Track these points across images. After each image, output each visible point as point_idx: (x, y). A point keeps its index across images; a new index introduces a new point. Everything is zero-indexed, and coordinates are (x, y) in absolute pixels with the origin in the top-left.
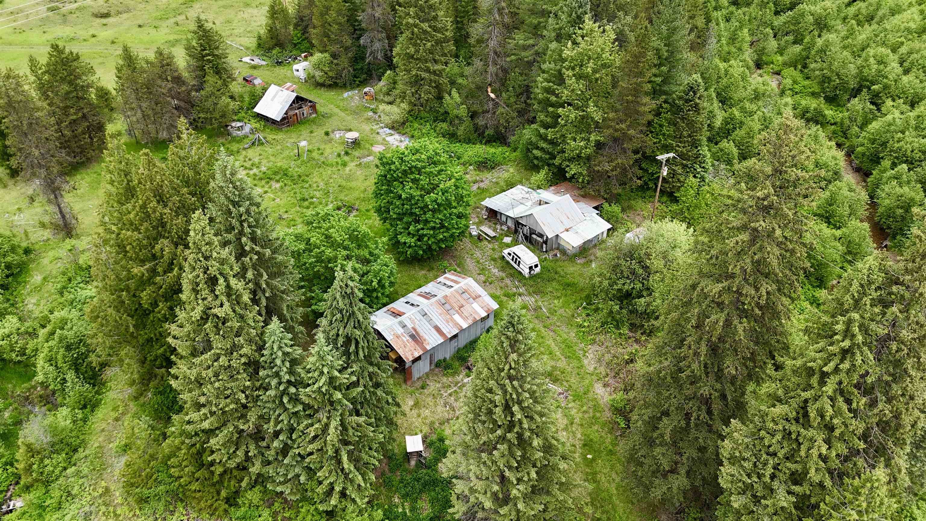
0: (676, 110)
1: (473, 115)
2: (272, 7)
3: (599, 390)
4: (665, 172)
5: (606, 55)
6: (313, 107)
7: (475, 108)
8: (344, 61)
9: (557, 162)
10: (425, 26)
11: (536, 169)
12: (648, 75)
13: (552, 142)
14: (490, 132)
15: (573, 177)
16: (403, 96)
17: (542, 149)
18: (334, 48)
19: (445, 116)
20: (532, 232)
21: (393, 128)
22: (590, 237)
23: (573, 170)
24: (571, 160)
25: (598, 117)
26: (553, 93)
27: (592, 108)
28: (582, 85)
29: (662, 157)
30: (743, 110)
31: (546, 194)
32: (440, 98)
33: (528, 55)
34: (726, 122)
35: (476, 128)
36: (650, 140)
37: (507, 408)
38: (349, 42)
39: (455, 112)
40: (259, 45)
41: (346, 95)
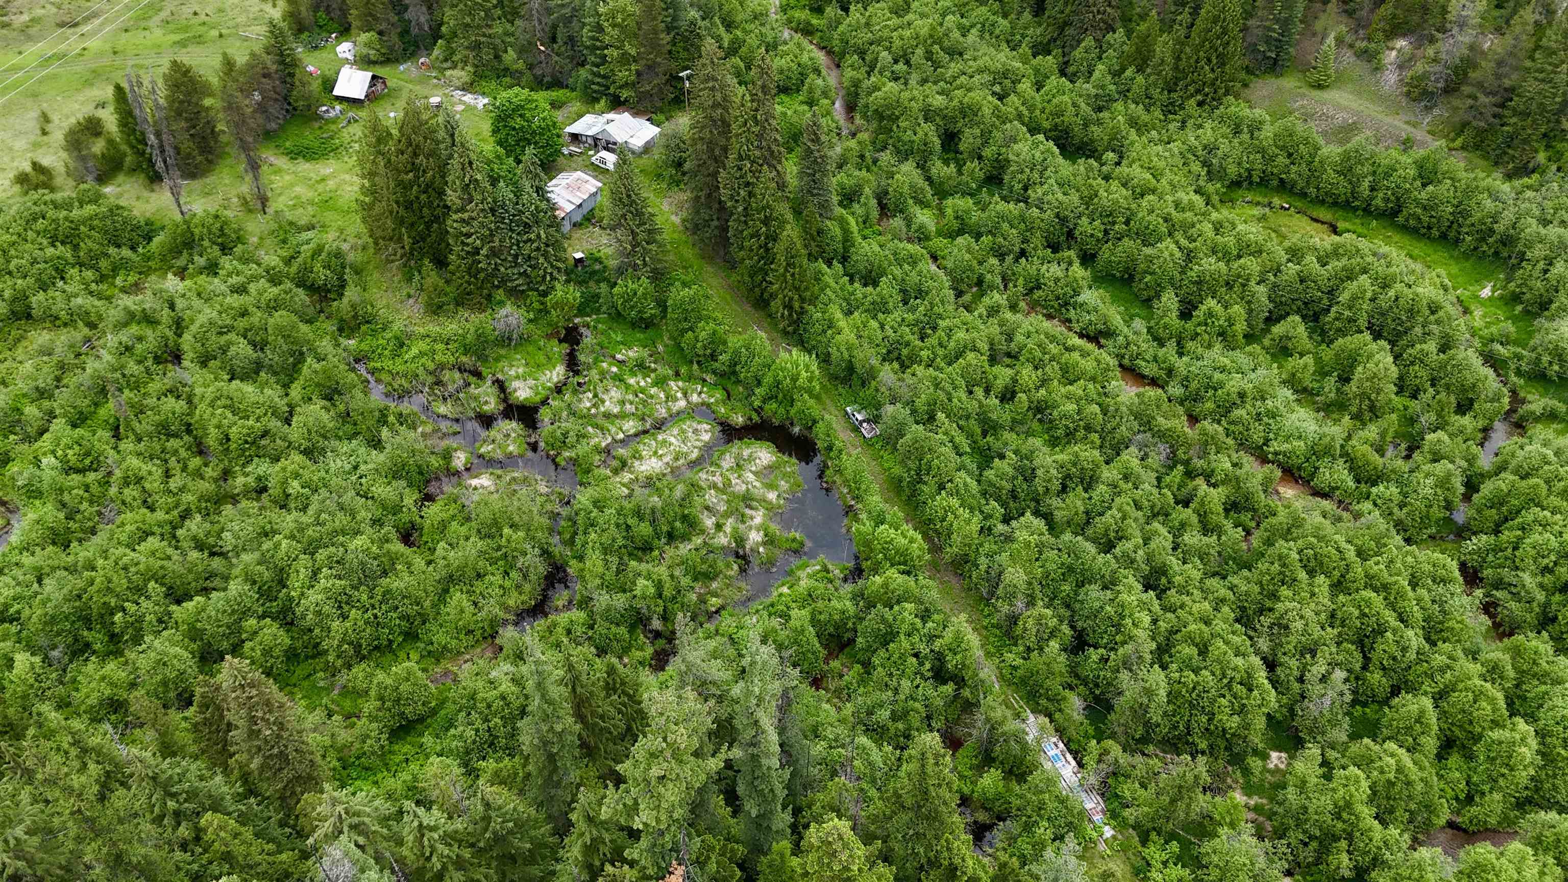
0: (686, 39)
1: (531, 67)
3: (673, 218)
4: (687, 84)
5: (629, 8)
6: (384, 82)
7: (530, 61)
8: (392, 37)
9: (612, 90)
11: (597, 100)
12: (660, 18)
13: (604, 77)
14: (547, 79)
15: (626, 100)
16: (465, 61)
17: (598, 84)
18: (380, 26)
19: (506, 71)
20: (608, 143)
21: (463, 89)
22: (648, 138)
23: (625, 94)
24: (621, 87)
25: (633, 52)
26: (598, 39)
27: (627, 47)
28: (616, 32)
29: (683, 74)
30: (744, 31)
31: (612, 116)
32: (497, 57)
33: (567, 11)
34: (732, 42)
35: (536, 78)
36: (673, 65)
37: (629, 196)
39: (515, 67)
41: (401, 68)
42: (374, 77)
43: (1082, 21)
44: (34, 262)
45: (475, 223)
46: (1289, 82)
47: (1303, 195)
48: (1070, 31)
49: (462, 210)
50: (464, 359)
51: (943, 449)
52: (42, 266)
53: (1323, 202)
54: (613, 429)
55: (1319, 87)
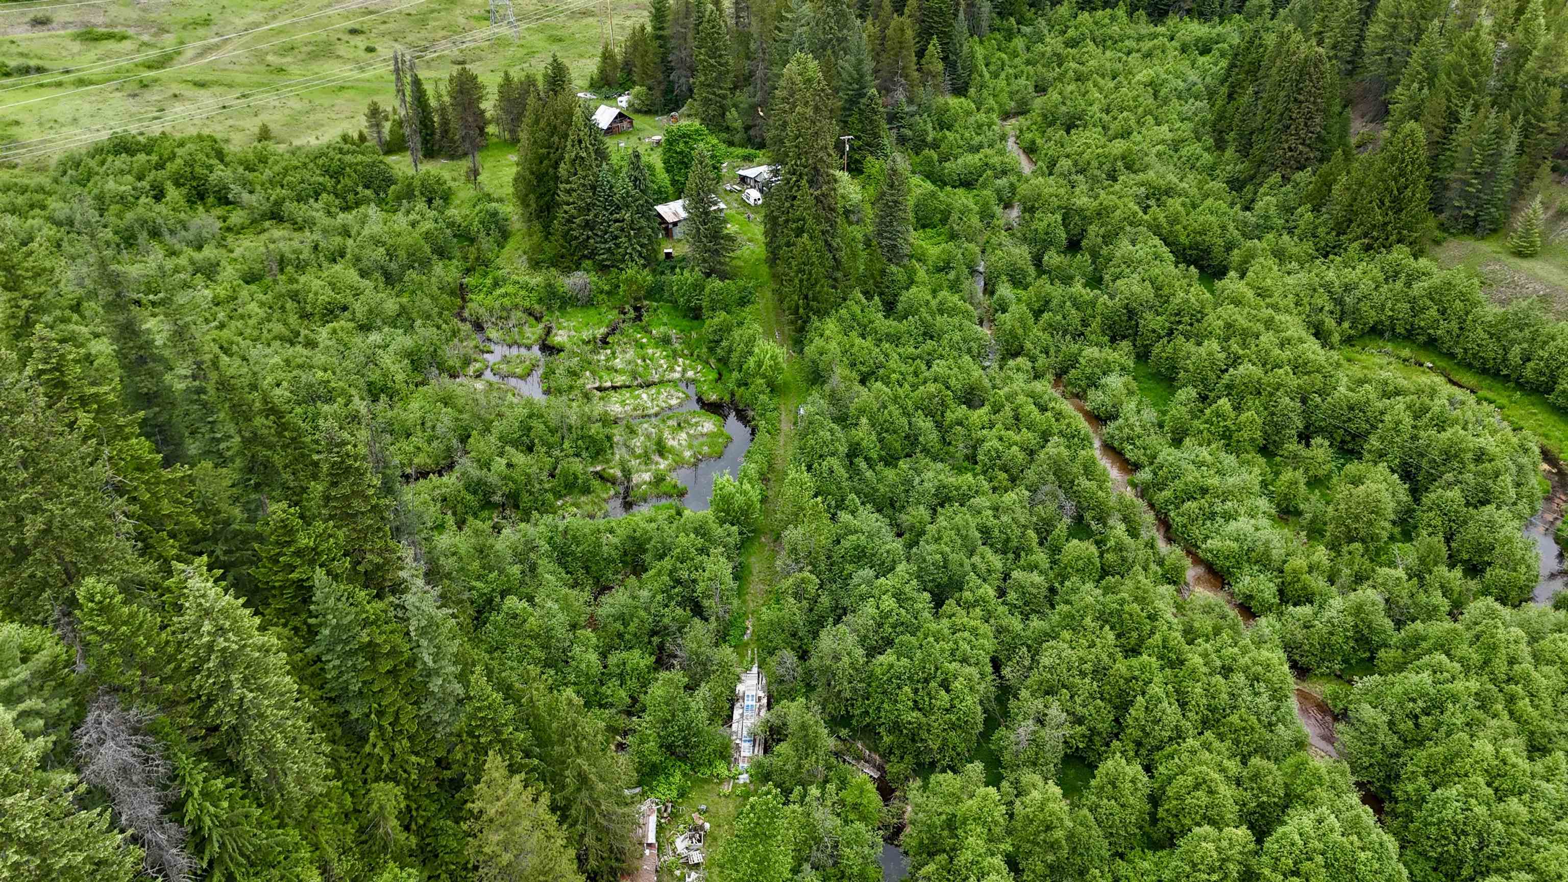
1: (747, 128)
2: (604, 54)
4: (846, 148)
6: (631, 123)
8: (657, 93)
10: (712, 61)
14: (756, 139)
18: (649, 82)
19: (726, 128)
29: (844, 138)
32: (723, 115)
35: (748, 136)
38: (661, 76)
39: (734, 125)
40: (591, 85)
42: (620, 114)
44: (303, 182)
46: (1487, 247)
48: (1264, 168)
50: (537, 306)
52: (305, 186)
53: (1470, 366)
54: (606, 377)
55: (1519, 254)
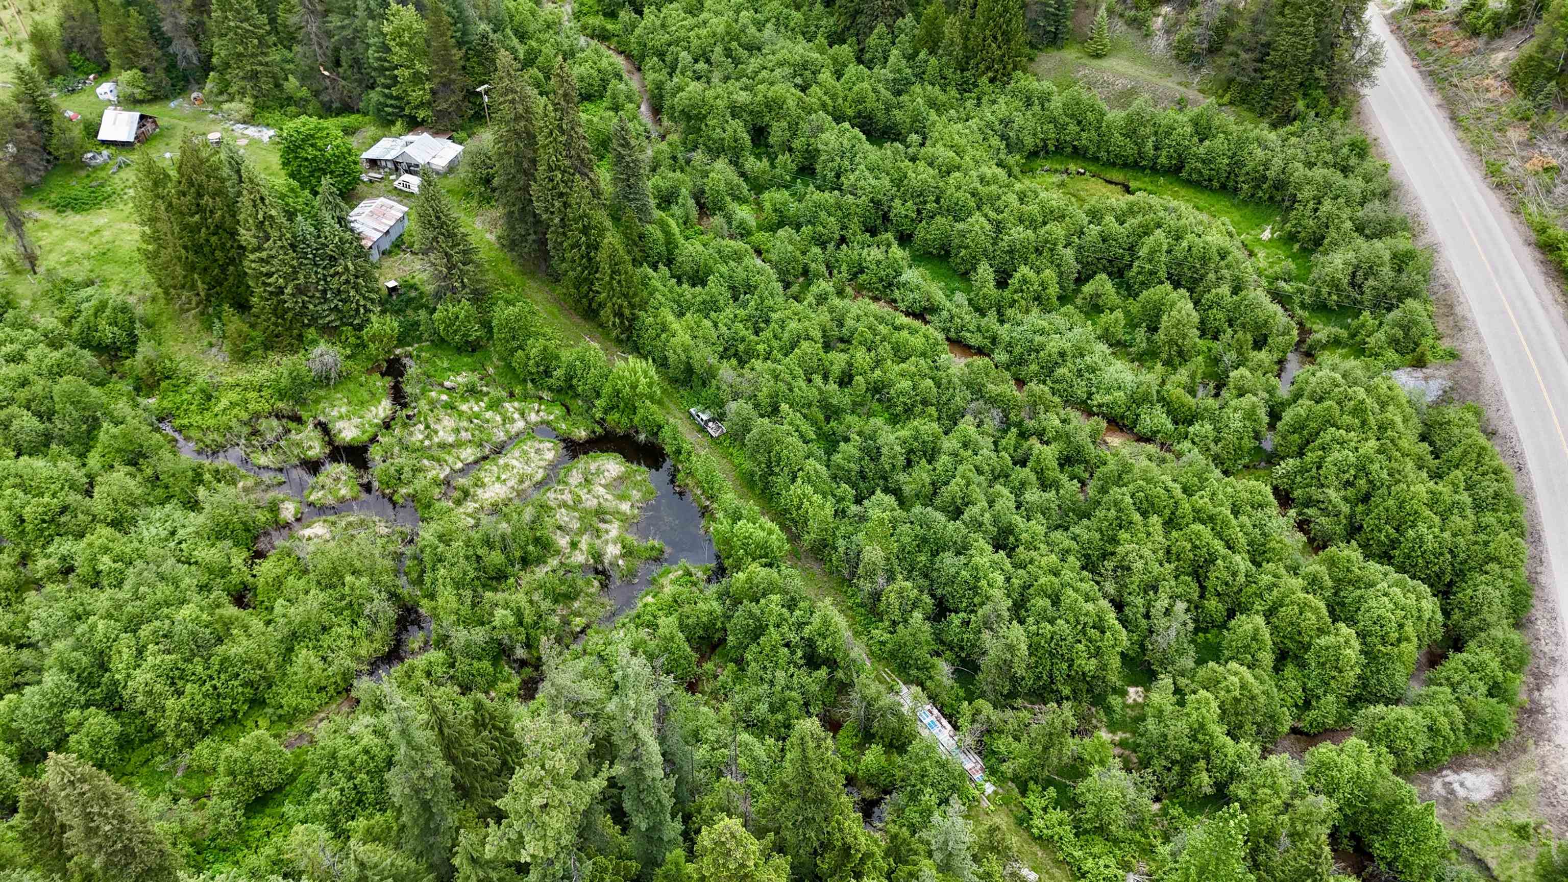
0: (479, 54)
1: (316, 94)
3: (488, 236)
4: (486, 99)
5: (415, 26)
6: (155, 123)
7: (314, 87)
8: (158, 73)
9: (407, 112)
11: (393, 123)
12: (449, 33)
13: (397, 98)
14: (336, 105)
15: (423, 120)
16: (243, 93)
17: (391, 106)
18: (143, 63)
19: (290, 100)
20: (409, 165)
21: (244, 123)
22: (451, 157)
23: (421, 114)
24: (417, 107)
25: (425, 70)
26: (385, 60)
27: (418, 65)
28: (404, 51)
29: (480, 89)
30: (538, 39)
31: (410, 137)
32: (279, 86)
33: (348, 33)
34: (527, 53)
35: (323, 104)
36: (469, 80)
37: (438, 218)
38: (158, 53)
39: (299, 95)
41: (172, 105)
42: (142, 117)
43: (872, 9)
45: (275, 262)
46: (1070, 54)
47: (1096, 159)
48: (862, 19)
49: (259, 249)
50: (280, 405)
51: (790, 439)
53: (1114, 165)
54: (450, 460)
55: (1098, 56)
